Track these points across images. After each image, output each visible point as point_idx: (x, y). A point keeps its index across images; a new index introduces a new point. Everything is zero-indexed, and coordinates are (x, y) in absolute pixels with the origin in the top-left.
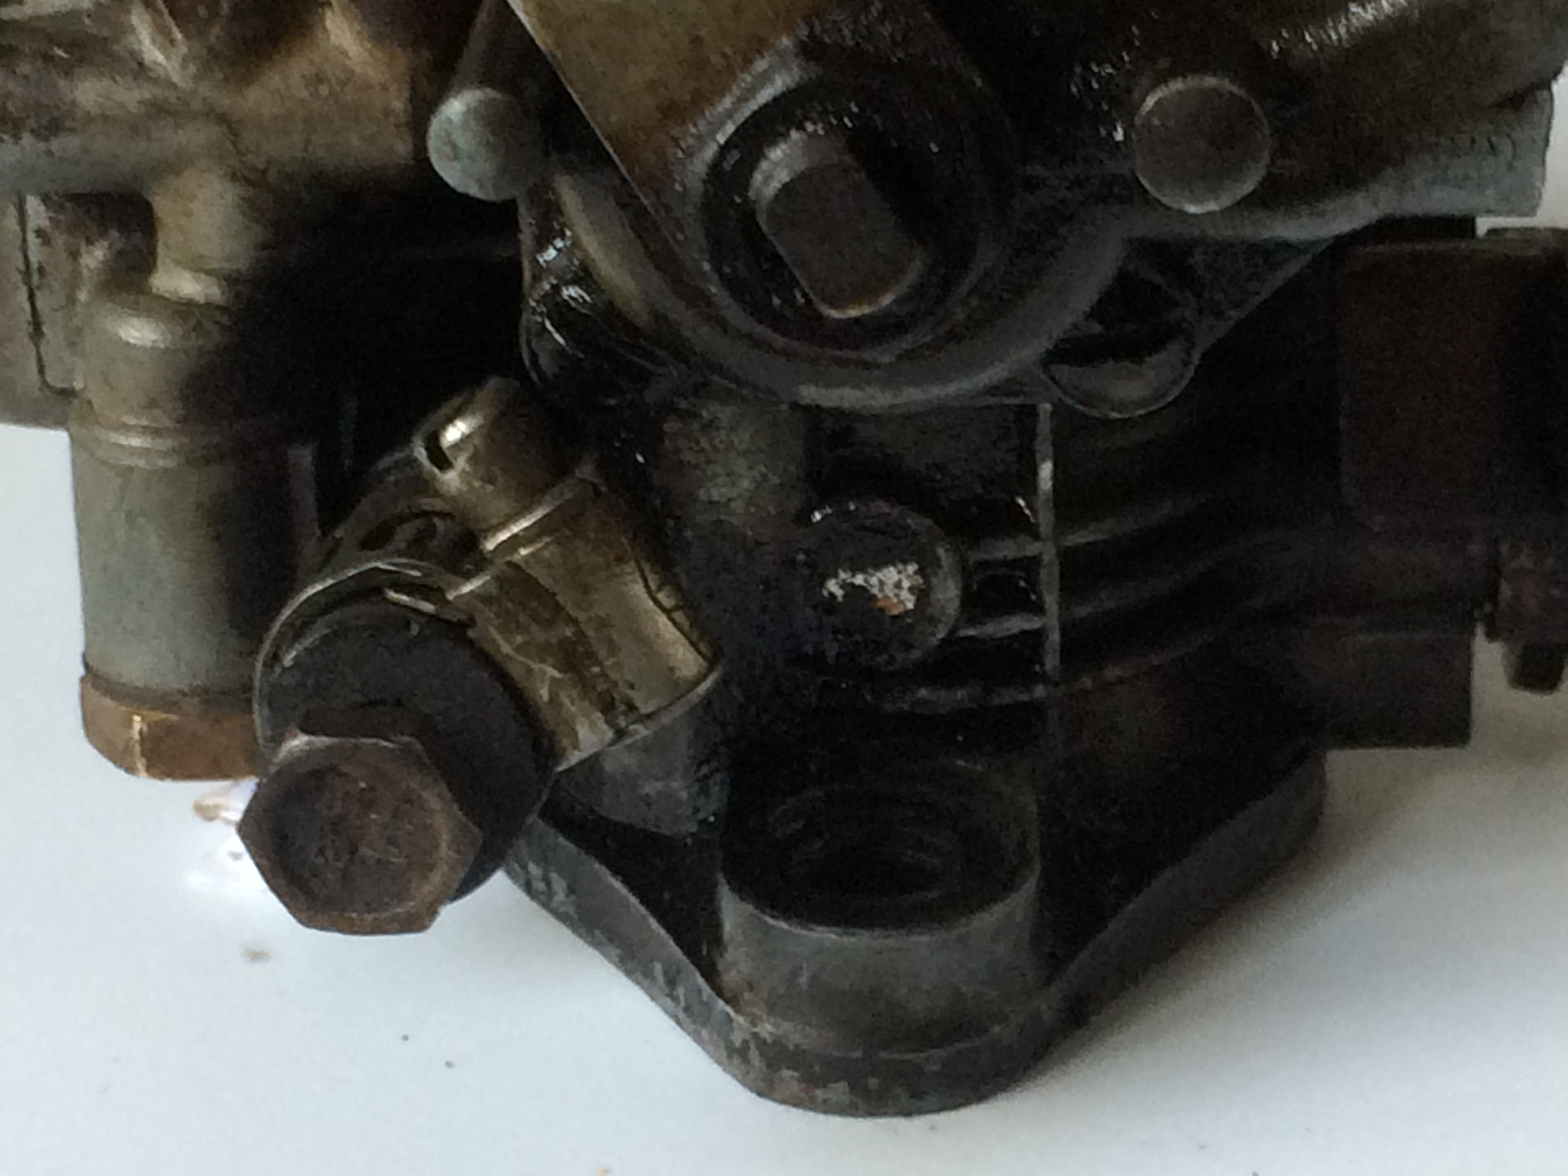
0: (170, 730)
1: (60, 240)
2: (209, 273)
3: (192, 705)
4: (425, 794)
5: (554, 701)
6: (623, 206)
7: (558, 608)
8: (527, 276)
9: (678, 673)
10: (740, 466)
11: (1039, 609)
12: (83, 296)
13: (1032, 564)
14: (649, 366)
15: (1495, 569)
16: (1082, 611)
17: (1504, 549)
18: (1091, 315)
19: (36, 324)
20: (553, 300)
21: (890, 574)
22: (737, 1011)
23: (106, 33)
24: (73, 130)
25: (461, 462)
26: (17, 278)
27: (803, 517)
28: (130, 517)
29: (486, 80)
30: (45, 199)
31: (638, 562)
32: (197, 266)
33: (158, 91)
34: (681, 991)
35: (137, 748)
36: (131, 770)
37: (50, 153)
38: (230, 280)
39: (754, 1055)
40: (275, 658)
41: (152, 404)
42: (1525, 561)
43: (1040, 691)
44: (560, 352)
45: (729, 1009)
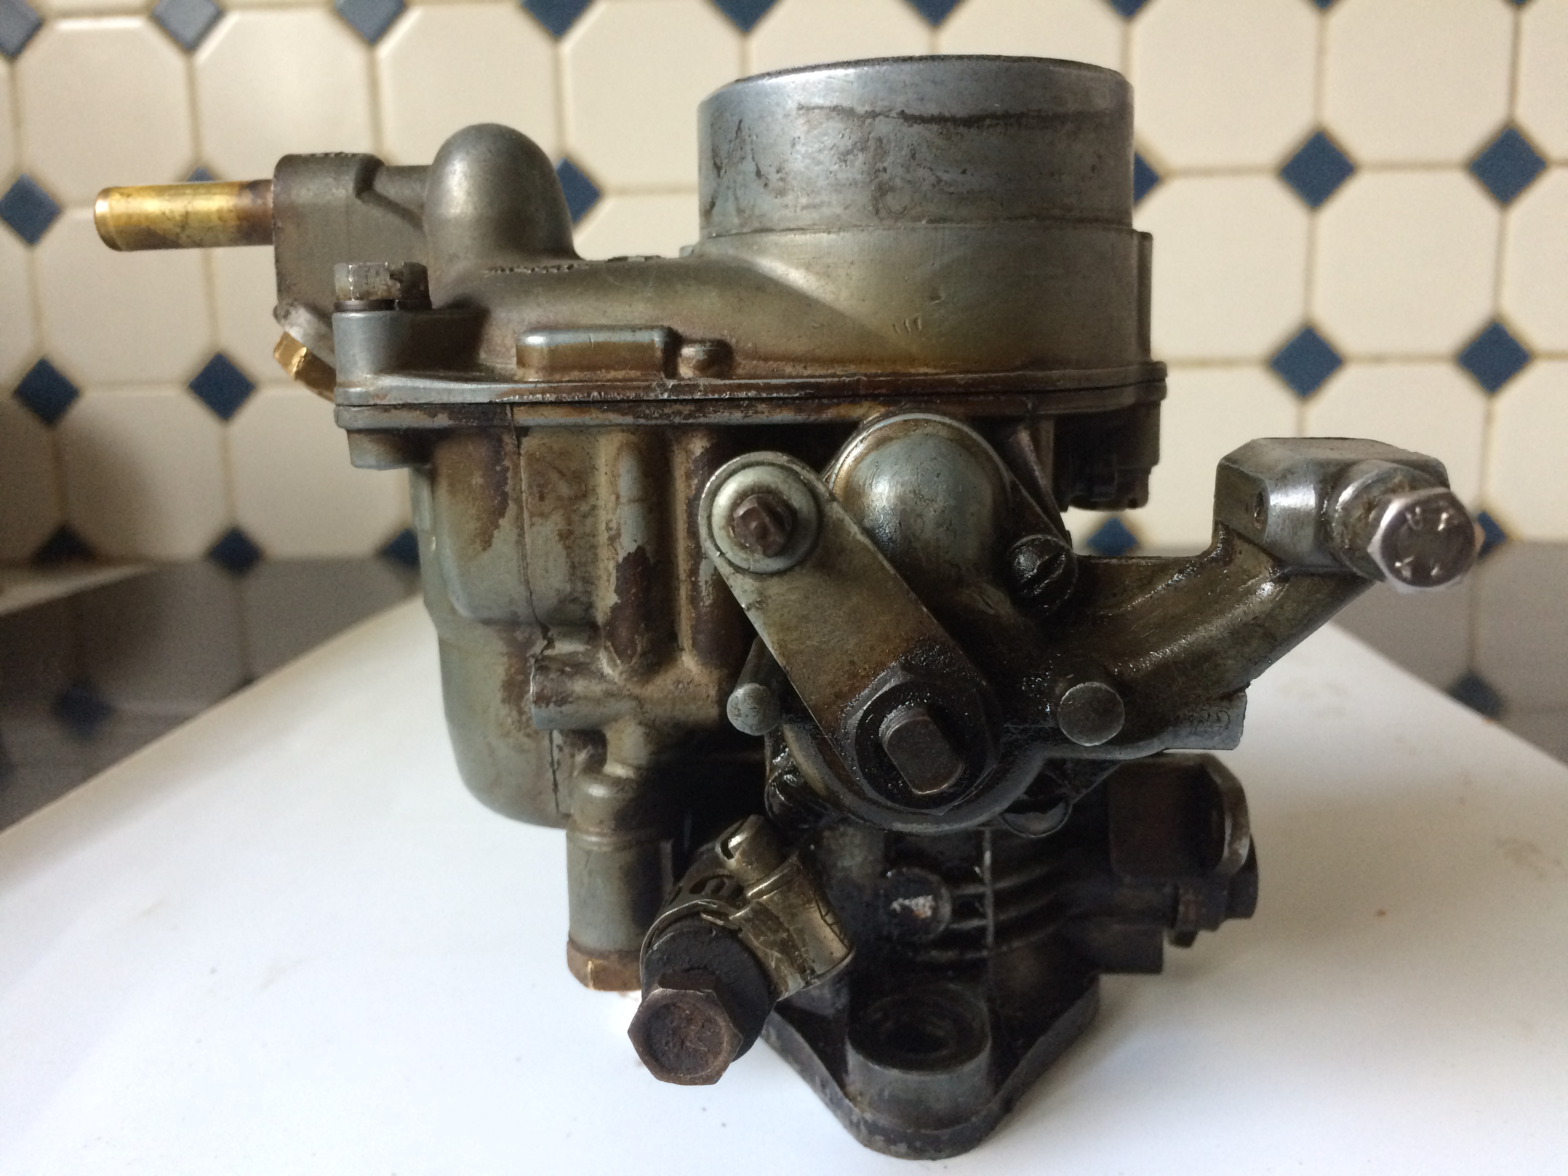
0: (604, 969)
1: (567, 750)
2: (630, 765)
3: (614, 957)
4: (717, 1018)
5: (777, 968)
6: (814, 737)
7: (781, 924)
8: (768, 768)
9: (834, 955)
10: (856, 851)
11: (983, 916)
12: (575, 773)
13: (981, 897)
14: (823, 811)
15: (1176, 901)
16: (1002, 917)
17: (1181, 891)
18: (1026, 793)
19: (556, 785)
20: (779, 780)
21: (921, 900)
22: (855, 1105)
23: (588, 661)
24: (571, 702)
25: (737, 855)
26: (548, 766)
27: (883, 874)
28: (590, 873)
29: (753, 680)
30: (561, 732)
31: (816, 902)
32: (623, 763)
33: (610, 687)
34: (828, 1091)
35: (590, 976)
36: (586, 985)
37: (561, 712)
38: (638, 768)
39: (862, 1127)
40: (649, 945)
41: (601, 822)
42: (1190, 896)
43: (985, 953)
44: (782, 804)
45: (851, 1104)
